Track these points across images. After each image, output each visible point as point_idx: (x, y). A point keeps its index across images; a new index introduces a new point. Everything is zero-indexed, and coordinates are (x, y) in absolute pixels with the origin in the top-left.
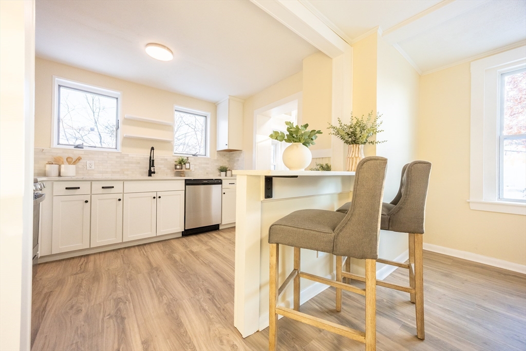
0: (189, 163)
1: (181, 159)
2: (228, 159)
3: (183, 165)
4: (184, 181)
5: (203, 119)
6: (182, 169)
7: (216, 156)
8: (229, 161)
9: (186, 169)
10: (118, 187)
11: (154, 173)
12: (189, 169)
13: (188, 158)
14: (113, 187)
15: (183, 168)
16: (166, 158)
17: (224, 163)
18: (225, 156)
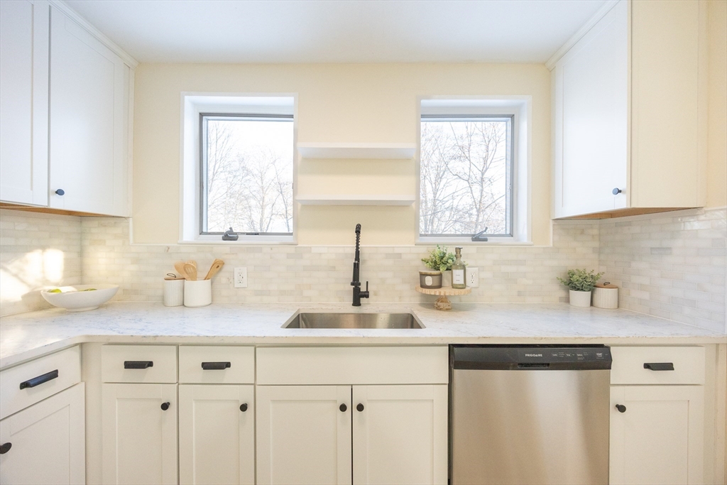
0: (464, 267)
1: (437, 252)
2: (596, 244)
3: (446, 274)
4: (448, 347)
5: (501, 128)
6: (440, 286)
7: (550, 239)
8: (599, 251)
9: (454, 286)
10: (241, 364)
11: (366, 295)
12: (463, 286)
13: (458, 250)
14: (228, 365)
15: (446, 282)
16: (397, 251)
17: (583, 258)
18: (582, 232)
